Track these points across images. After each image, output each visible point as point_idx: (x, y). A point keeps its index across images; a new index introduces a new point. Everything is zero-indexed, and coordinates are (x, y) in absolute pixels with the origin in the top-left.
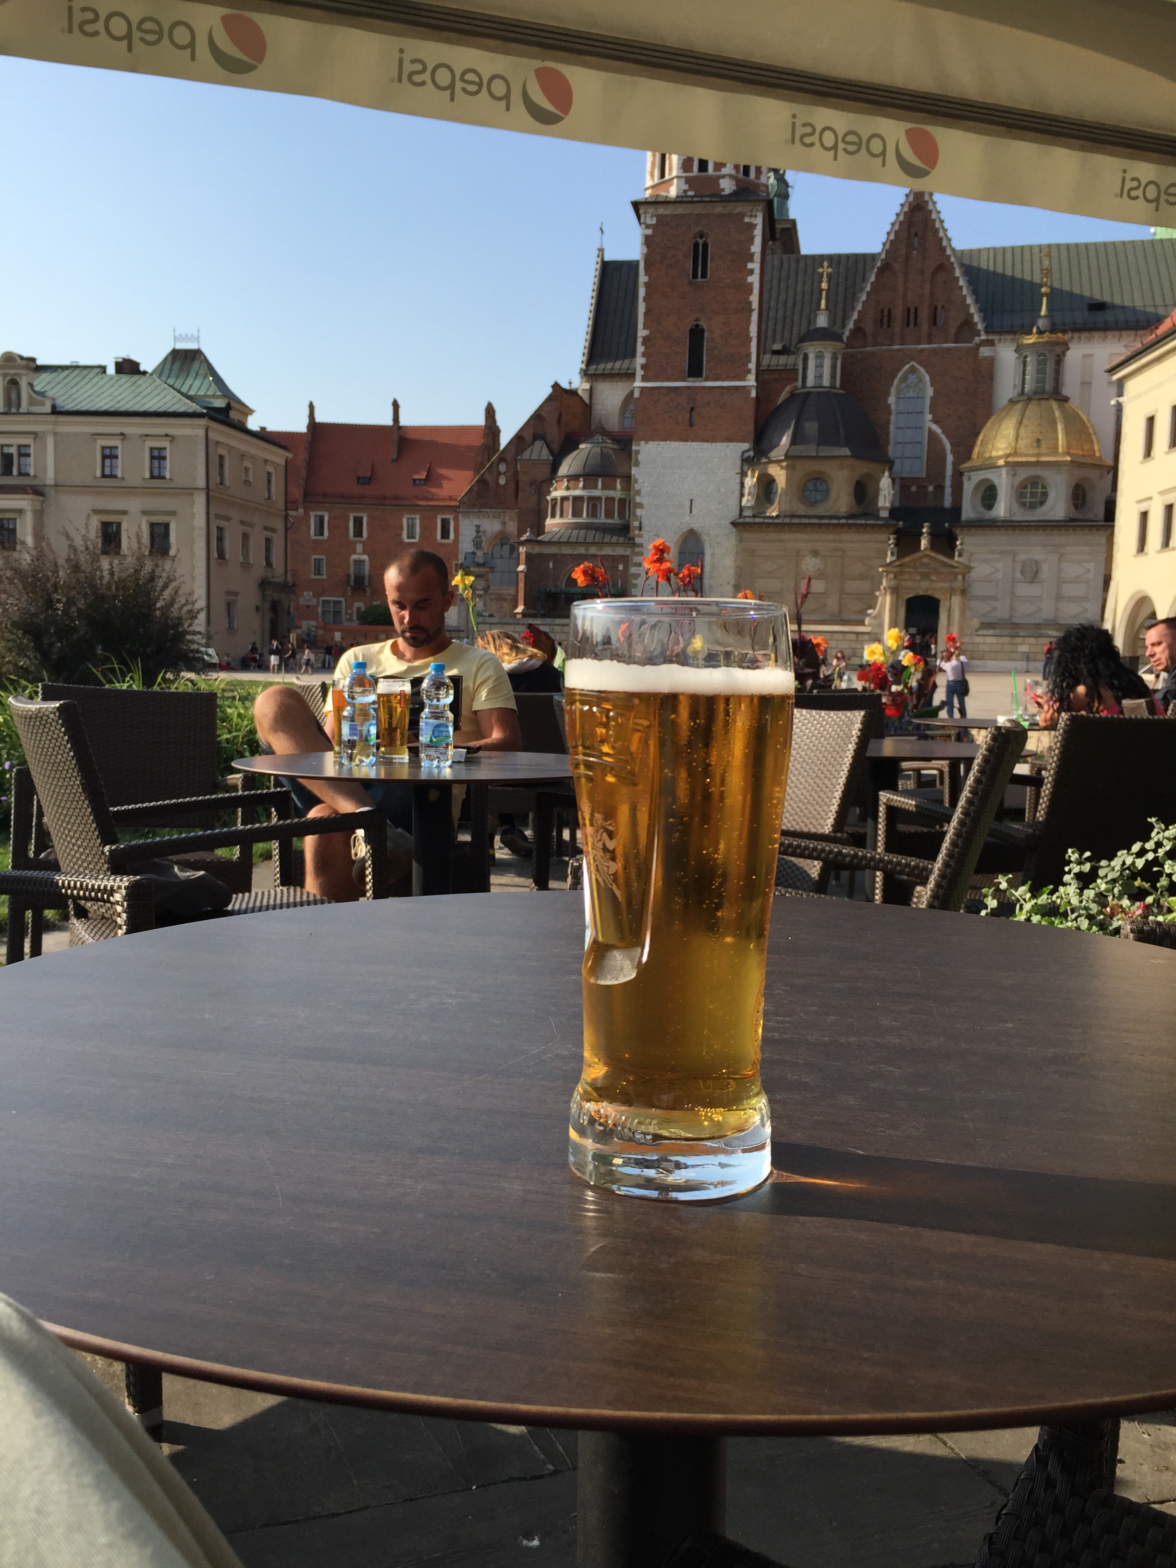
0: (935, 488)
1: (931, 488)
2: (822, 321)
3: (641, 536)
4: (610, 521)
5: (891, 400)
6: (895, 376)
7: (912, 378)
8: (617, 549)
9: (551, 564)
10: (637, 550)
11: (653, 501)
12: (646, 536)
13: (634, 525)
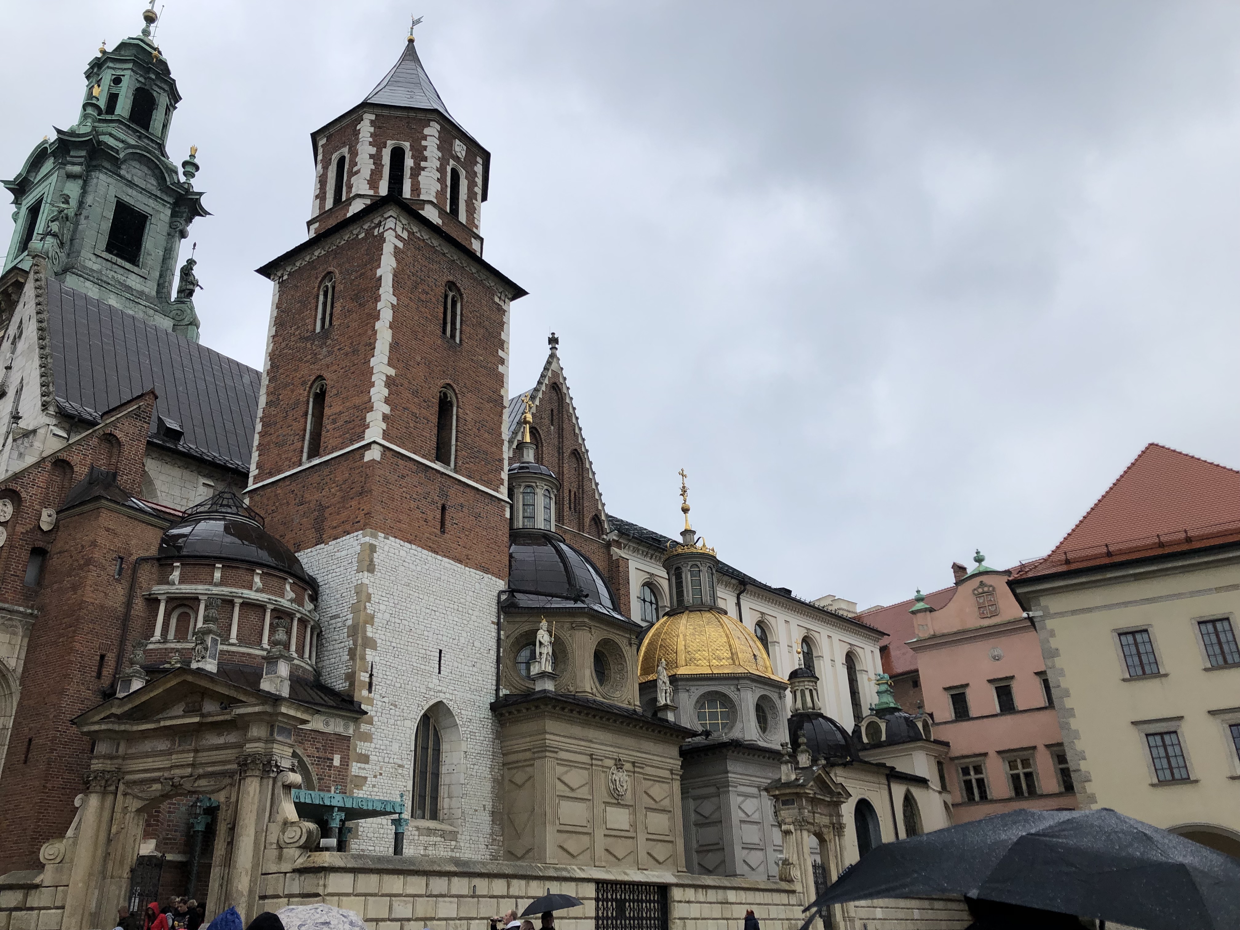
10: (364, 727)
11: (391, 639)
12: (378, 703)
13: (362, 678)
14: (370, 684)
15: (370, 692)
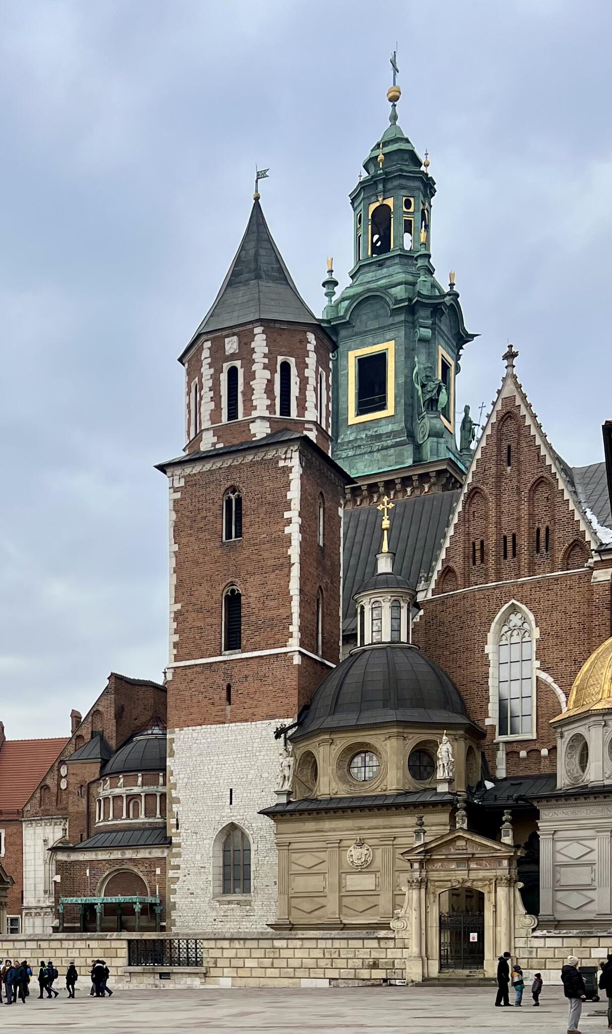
0: (549, 751)
1: (544, 752)
2: (384, 565)
3: (178, 835)
4: (151, 820)
5: (489, 649)
6: (491, 621)
7: (515, 620)
8: (154, 850)
9: (88, 871)
10: (174, 850)
11: (190, 794)
12: (183, 834)
13: (171, 823)
14: (177, 825)
15: (178, 829)
